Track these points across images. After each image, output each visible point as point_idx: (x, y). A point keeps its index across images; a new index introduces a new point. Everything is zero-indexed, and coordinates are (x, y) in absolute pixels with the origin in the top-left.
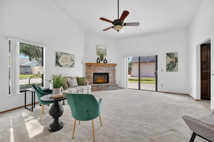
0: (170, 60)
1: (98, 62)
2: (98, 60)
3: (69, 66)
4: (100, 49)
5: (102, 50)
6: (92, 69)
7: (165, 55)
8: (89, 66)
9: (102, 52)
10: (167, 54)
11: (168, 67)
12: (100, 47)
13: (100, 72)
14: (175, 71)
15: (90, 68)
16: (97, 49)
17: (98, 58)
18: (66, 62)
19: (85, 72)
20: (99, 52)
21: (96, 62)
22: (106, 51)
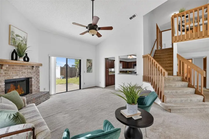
0: (89, 64)
4: (17, 36)
5: (21, 39)
7: (86, 60)
9: (20, 42)
10: (88, 60)
11: (88, 69)
14: (91, 72)
16: (11, 32)
20: (15, 39)
22: (26, 42)
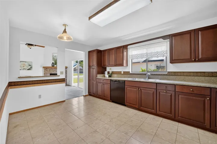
1: (53, 65)
2: (53, 64)
3: (27, 69)
4: (55, 56)
6: (48, 71)
8: (46, 68)
9: (56, 58)
12: (55, 55)
13: (54, 73)
15: (47, 70)
16: (53, 56)
17: (53, 63)
18: (23, 67)
19: (44, 73)
20: (54, 58)
21: (51, 66)
